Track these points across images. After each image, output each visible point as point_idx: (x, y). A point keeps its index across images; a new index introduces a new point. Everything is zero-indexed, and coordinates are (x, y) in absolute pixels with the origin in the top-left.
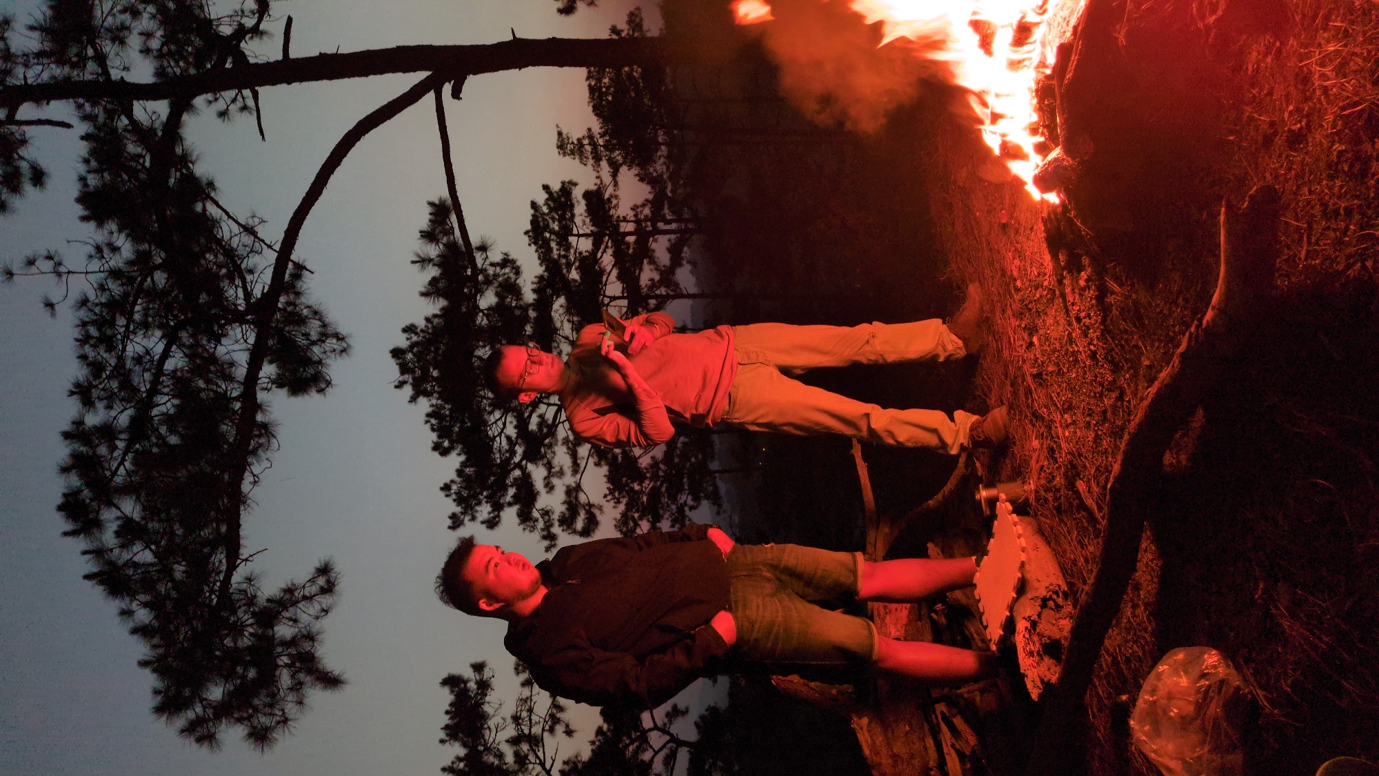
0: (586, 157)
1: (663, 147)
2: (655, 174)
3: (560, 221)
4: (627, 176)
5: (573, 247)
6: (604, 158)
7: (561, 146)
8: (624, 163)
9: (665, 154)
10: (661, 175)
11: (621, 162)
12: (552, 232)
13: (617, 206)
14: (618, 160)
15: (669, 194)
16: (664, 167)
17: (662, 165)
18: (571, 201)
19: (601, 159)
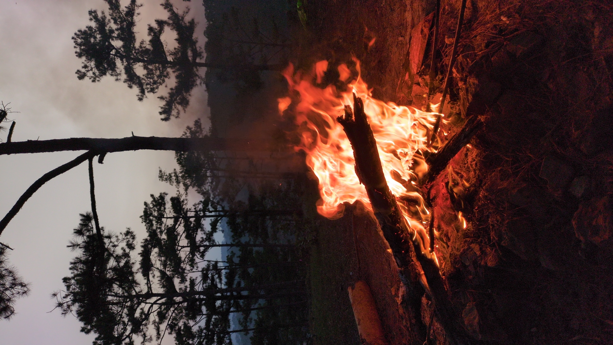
0: (172, 182)
1: (209, 178)
2: (205, 190)
3: (158, 211)
4: (192, 191)
5: (164, 223)
6: (181, 182)
7: (161, 177)
8: (191, 185)
9: (210, 181)
10: (208, 191)
11: (189, 184)
12: (154, 216)
13: (186, 204)
14: (188, 184)
15: (211, 199)
16: (210, 187)
17: (208, 186)
18: (164, 201)
19: (180, 183)
